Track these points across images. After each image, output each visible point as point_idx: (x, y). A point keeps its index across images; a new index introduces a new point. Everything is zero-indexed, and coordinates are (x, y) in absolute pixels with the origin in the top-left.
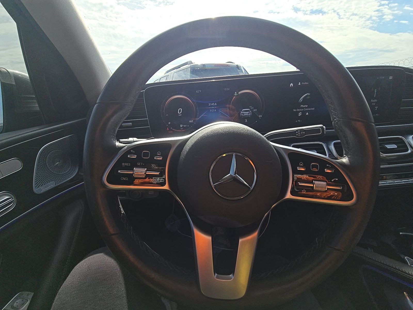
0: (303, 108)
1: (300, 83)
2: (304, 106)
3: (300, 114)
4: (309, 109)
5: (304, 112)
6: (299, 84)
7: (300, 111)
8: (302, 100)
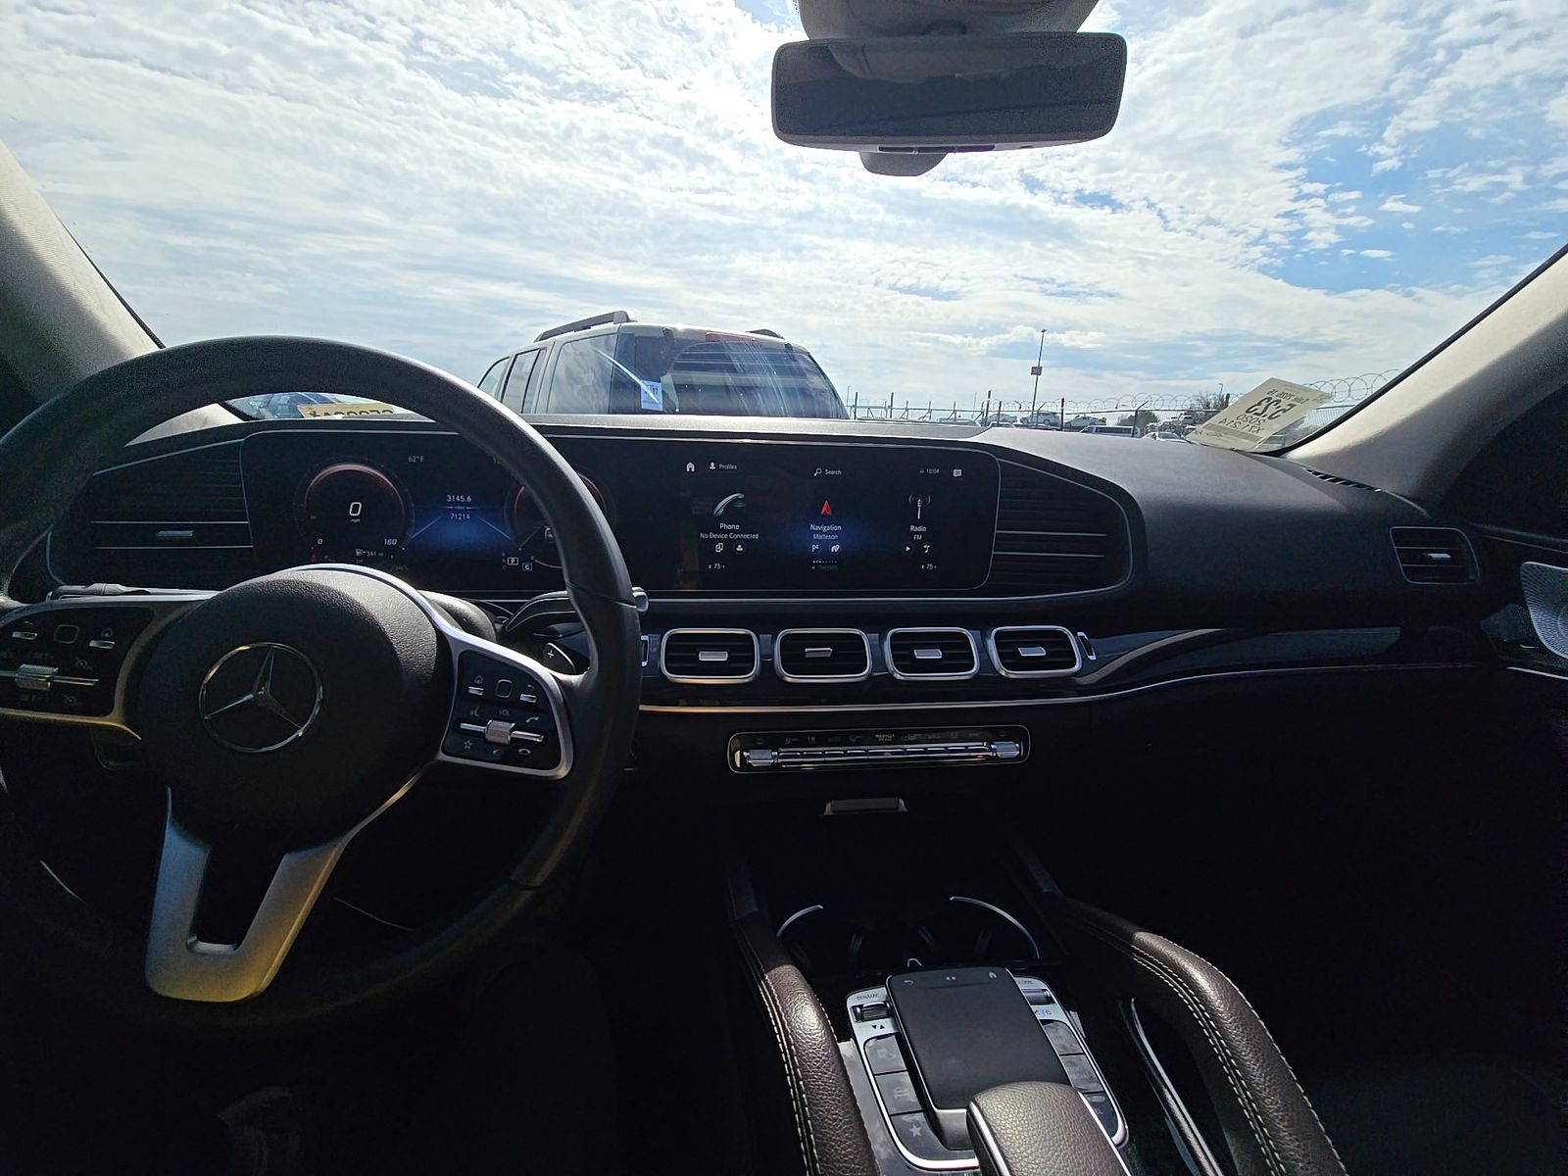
0: (728, 532)
1: (713, 464)
2: (730, 527)
3: (719, 548)
4: (746, 536)
5: (730, 544)
6: (713, 467)
7: (721, 540)
8: (721, 511)
